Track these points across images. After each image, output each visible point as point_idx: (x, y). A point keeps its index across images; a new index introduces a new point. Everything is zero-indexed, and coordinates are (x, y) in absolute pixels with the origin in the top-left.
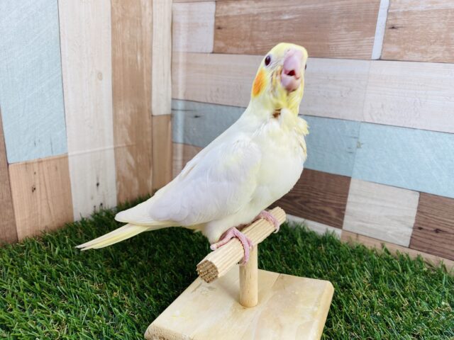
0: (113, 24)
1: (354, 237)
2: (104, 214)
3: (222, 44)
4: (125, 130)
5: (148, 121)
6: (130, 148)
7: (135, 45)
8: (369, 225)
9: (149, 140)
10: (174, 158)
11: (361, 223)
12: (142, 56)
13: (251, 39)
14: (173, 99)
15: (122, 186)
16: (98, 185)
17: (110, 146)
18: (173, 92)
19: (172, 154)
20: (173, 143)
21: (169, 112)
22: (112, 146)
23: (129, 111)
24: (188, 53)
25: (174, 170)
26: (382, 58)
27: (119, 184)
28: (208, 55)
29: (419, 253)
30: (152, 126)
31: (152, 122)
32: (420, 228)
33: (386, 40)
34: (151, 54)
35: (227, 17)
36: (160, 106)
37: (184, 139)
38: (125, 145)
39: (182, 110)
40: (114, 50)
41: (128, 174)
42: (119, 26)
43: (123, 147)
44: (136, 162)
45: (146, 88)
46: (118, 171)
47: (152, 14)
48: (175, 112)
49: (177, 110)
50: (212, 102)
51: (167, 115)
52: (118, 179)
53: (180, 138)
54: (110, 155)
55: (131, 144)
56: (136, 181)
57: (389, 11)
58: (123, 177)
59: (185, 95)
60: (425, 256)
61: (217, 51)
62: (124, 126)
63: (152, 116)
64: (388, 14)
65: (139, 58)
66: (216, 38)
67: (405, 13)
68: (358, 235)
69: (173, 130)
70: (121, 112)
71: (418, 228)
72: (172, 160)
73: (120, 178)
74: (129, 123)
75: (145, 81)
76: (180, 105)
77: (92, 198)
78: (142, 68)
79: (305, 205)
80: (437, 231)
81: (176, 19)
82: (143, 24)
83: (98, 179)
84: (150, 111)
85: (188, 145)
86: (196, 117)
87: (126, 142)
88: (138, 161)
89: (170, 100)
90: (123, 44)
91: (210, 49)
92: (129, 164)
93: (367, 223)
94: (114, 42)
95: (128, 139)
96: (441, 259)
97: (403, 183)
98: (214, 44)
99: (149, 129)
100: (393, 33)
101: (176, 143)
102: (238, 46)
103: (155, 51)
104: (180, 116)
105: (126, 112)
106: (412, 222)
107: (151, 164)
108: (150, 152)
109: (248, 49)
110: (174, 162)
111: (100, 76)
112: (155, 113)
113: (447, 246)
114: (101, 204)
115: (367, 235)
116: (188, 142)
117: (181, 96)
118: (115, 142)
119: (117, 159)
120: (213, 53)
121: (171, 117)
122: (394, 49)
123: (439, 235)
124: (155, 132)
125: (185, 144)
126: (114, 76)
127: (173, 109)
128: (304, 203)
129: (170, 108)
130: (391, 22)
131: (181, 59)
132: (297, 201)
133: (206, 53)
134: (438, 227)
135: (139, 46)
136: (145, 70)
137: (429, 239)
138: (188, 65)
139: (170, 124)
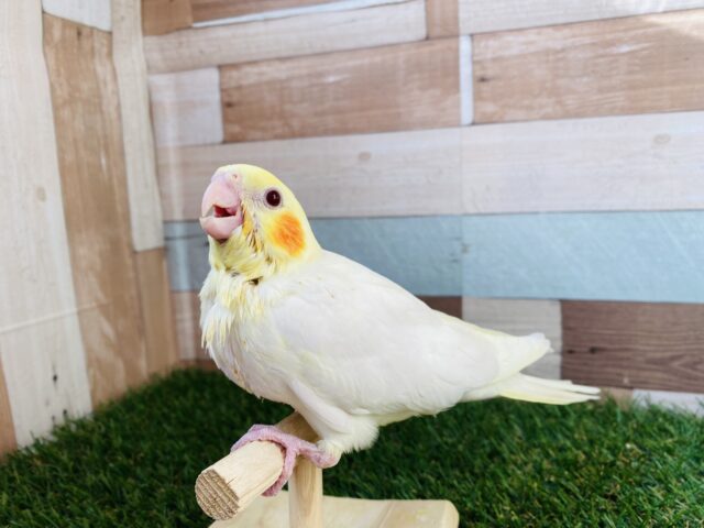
0: (56, 108)
2: (73, 427)
3: (236, 129)
4: (93, 279)
5: (129, 261)
6: (103, 308)
7: (96, 142)
9: (134, 292)
10: (179, 316)
12: (108, 158)
13: (282, 116)
14: (165, 222)
15: (98, 376)
16: (55, 378)
17: (69, 309)
18: (164, 212)
19: (174, 311)
20: (174, 292)
21: (161, 243)
22: (74, 310)
23: (97, 248)
24: (182, 147)
26: (477, 121)
27: (91, 372)
28: (217, 147)
30: (136, 270)
31: (135, 263)
32: (571, 352)
33: (478, 97)
34: (122, 154)
35: (239, 88)
36: (145, 236)
37: (191, 283)
38: (94, 304)
39: (184, 238)
40: (61, 151)
41: (106, 355)
42: (66, 113)
43: (92, 309)
44: (119, 335)
45: (119, 209)
46: (88, 350)
47: (116, 93)
48: (170, 243)
49: (174, 238)
51: (158, 249)
52: (89, 364)
53: (183, 283)
54: (71, 325)
55: (105, 302)
56: (120, 365)
57: (476, 58)
58: (98, 361)
59: (184, 212)
61: (230, 140)
62: (90, 274)
63: (135, 252)
64: (474, 62)
65: (103, 161)
66: (226, 120)
67: (495, 60)
69: (172, 272)
70: (82, 251)
71: (568, 352)
72: (174, 322)
73: (93, 362)
74: (99, 269)
75: (117, 198)
76: (179, 230)
77: (47, 403)
78: (110, 179)
80: (593, 350)
81: (157, 97)
82: (104, 108)
83: (54, 368)
84: (130, 245)
87: (97, 301)
88: (120, 329)
89: (160, 224)
90: (75, 140)
91: (219, 136)
92: (104, 336)
94: (60, 137)
95: (100, 295)
96: (606, 389)
97: (535, 292)
98: (225, 129)
99: (131, 275)
100: (485, 87)
101: (179, 292)
102: (263, 129)
103: (128, 149)
104: (180, 248)
105: (91, 251)
106: (559, 345)
107: (141, 331)
108: (137, 311)
109: (279, 131)
110: (179, 325)
111: (41, 194)
112: (139, 247)
113: (610, 370)
114: (65, 412)
116: (198, 286)
118: (79, 302)
119: (84, 331)
120: (224, 143)
121: (164, 251)
122: (489, 108)
123: (596, 356)
124: (142, 279)
125: (192, 290)
126: (65, 192)
127: (167, 239)
129: (162, 236)
130: (480, 73)
131: (172, 158)
133: (213, 145)
134: (595, 345)
135: (102, 142)
136: (115, 181)
137: (585, 364)
138: (185, 166)
139: (165, 263)
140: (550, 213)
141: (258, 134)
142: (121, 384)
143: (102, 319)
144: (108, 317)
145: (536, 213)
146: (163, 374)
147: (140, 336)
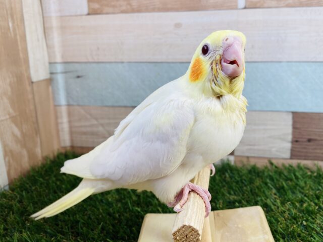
1: (245, 161)
3: (96, 6)
4: (6, 101)
5: (28, 88)
6: (13, 119)
7: (5, 12)
8: (256, 147)
9: (32, 107)
10: (59, 121)
11: (249, 147)
12: (13, 23)
14: (50, 63)
15: (11, 161)
18: (49, 57)
19: (57, 118)
20: (57, 106)
21: (48, 76)
23: (8, 81)
24: (61, 17)
25: (61, 133)
26: (247, 6)
28: (84, 17)
29: (299, 161)
30: (33, 93)
31: (32, 89)
32: (297, 141)
34: (22, 20)
36: (38, 72)
37: (68, 101)
38: (8, 117)
39: (62, 73)
41: (16, 148)
43: (7, 119)
44: (23, 134)
45: (21, 55)
46: (5, 145)
48: (54, 76)
49: (56, 73)
50: (93, 61)
51: (46, 80)
52: (5, 155)
53: (62, 100)
55: (14, 114)
56: (25, 153)
58: (11, 151)
59: (63, 57)
60: (304, 163)
61: (92, 12)
62: (4, 98)
63: (32, 82)
65: (11, 25)
68: (248, 157)
69: (55, 93)
71: (295, 141)
73: (8, 153)
74: (9, 93)
75: (20, 48)
76: (59, 68)
78: (15, 35)
80: (309, 140)
84: (29, 78)
85: (72, 105)
86: (78, 77)
87: (9, 114)
88: (24, 131)
89: (47, 64)
91: (86, 11)
92: (14, 135)
93: (254, 145)
95: (11, 111)
96: (316, 162)
98: (89, 6)
99: (30, 96)
101: (60, 106)
102: (114, 6)
103: (26, 17)
104: (60, 79)
106: (290, 137)
107: (37, 131)
108: (34, 119)
109: (124, 8)
110: (60, 125)
112: (34, 79)
113: (318, 151)
115: (256, 155)
116: (72, 102)
117: (59, 59)
120: (89, 14)
121: (50, 81)
123: (311, 143)
124: (37, 99)
125: (69, 105)
127: (51, 73)
129: (48, 72)
131: (55, 23)
133: (81, 15)
134: (310, 137)
135: (9, 12)
136: (18, 37)
137: (305, 148)
138: (63, 28)
139: (50, 88)
140: (288, 62)
141: (110, 10)
142: (26, 164)
143: (13, 126)
144: (17, 125)
145: (280, 62)
146: (51, 156)
147: (36, 134)
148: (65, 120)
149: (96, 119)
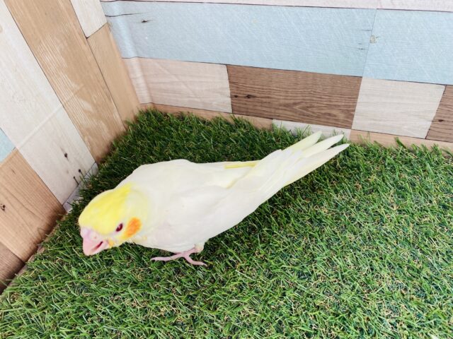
1: (364, 135)
5: (85, 48)
6: (79, 94)
8: (382, 123)
9: (96, 70)
11: (372, 122)
14: (103, 2)
15: (91, 139)
16: (66, 156)
17: (56, 107)
19: (128, 73)
20: (124, 58)
21: (104, 20)
22: (60, 106)
23: (58, 50)
25: (136, 89)
27: (86, 139)
29: (436, 143)
30: (92, 52)
31: (90, 47)
32: (441, 121)
36: (91, 21)
37: (137, 52)
38: (72, 94)
39: (122, 15)
41: (91, 123)
43: (72, 98)
44: (95, 106)
46: (79, 127)
48: (112, 20)
49: (113, 16)
52: (83, 135)
53: (130, 52)
54: (62, 117)
55: (79, 88)
56: (103, 125)
58: (88, 130)
62: (61, 73)
63: (87, 38)
68: (368, 132)
69: (118, 42)
70: (48, 58)
71: (438, 120)
73: (85, 132)
74: (65, 65)
76: (116, 8)
77: (68, 172)
79: (307, 110)
83: (62, 150)
84: (82, 33)
85: (144, 58)
86: (144, 22)
87: (73, 90)
88: (95, 102)
92: (86, 112)
93: (380, 120)
95: (73, 85)
97: (426, 78)
99: (90, 57)
101: (127, 58)
106: (432, 116)
107: (110, 96)
108: (103, 83)
110: (134, 81)
112: (89, 33)
114: (80, 171)
115: (380, 131)
116: (142, 54)
124: (98, 58)
125: (139, 57)
127: (107, 16)
128: (306, 108)
129: (103, 15)
132: (297, 107)
139: (111, 34)
142: (107, 136)
143: (82, 101)
144: (84, 99)
146: (131, 119)
147: (110, 99)
148: (138, 74)
149: (176, 75)
